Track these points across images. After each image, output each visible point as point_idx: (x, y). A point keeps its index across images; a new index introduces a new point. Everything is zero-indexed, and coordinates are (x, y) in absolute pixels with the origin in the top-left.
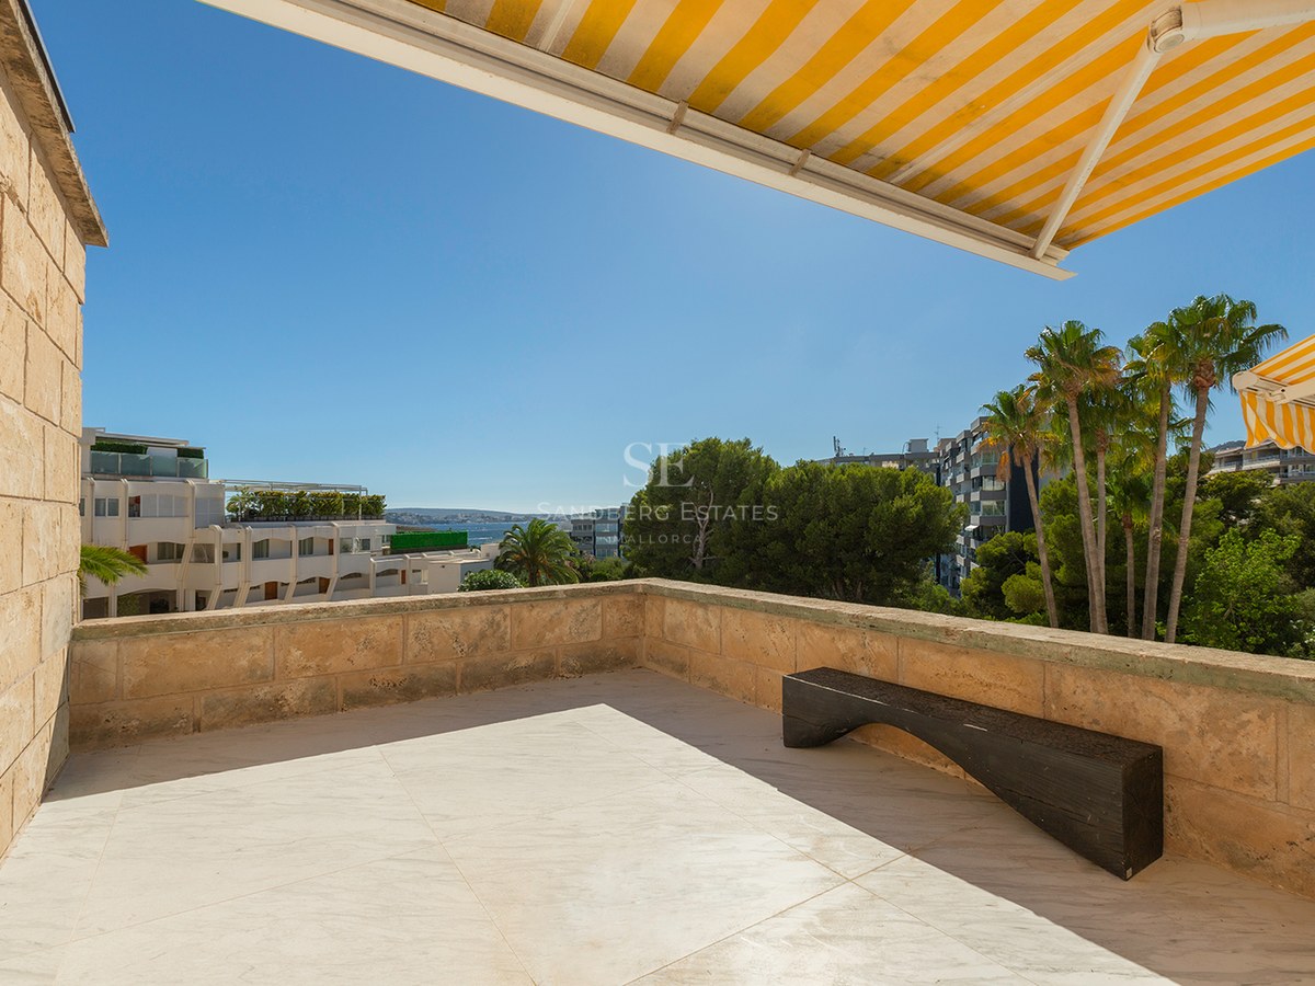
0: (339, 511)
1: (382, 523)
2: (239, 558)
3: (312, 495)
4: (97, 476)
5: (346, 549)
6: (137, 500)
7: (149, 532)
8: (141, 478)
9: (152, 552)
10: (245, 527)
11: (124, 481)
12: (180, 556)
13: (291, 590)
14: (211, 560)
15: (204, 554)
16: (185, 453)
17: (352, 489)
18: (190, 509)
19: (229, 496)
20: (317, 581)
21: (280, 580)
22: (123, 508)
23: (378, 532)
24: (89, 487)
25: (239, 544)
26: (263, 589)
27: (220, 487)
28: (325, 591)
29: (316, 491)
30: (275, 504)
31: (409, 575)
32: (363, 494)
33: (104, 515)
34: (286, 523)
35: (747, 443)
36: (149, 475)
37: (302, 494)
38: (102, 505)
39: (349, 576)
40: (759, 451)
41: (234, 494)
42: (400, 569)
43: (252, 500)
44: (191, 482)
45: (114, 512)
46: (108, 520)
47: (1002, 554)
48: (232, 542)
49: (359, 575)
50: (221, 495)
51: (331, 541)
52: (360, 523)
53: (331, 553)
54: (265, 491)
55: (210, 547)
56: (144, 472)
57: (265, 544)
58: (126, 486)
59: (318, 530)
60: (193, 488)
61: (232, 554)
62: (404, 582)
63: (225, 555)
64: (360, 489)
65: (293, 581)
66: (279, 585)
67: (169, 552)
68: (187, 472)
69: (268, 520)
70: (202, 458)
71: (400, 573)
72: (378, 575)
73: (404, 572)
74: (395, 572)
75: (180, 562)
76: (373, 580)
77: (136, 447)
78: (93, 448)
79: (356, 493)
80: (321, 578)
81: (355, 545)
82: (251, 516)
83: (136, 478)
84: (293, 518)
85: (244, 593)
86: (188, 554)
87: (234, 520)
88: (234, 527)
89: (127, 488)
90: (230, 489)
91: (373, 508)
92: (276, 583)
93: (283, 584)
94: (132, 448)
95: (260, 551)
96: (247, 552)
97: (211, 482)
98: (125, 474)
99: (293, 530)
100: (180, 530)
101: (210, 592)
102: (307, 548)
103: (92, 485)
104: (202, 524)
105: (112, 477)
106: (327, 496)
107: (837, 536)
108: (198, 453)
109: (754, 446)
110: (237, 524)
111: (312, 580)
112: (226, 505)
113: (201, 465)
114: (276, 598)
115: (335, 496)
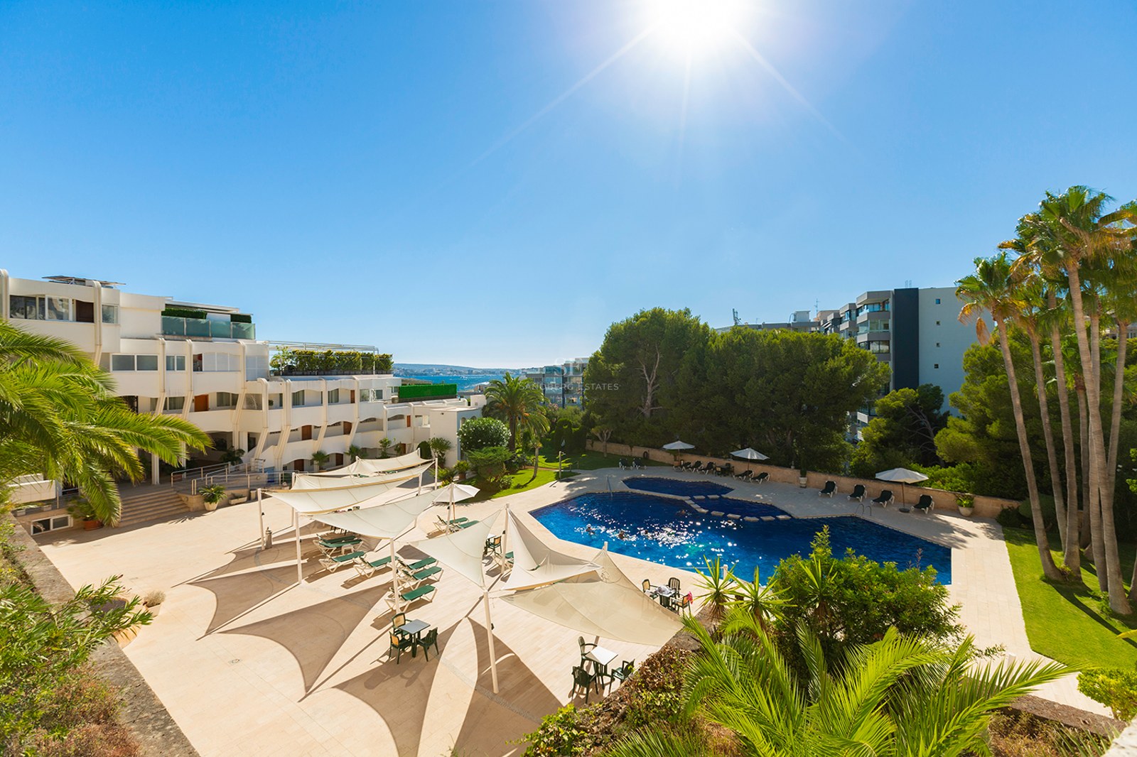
0: (358, 367)
1: (390, 376)
2: (281, 405)
3: (337, 354)
4: (167, 337)
5: (364, 398)
6: (200, 357)
7: (209, 384)
8: (202, 339)
9: (212, 401)
10: (286, 379)
11: (189, 341)
12: (235, 403)
13: (323, 432)
14: (260, 408)
15: (254, 403)
16: (236, 318)
17: (367, 349)
18: (242, 365)
19: (271, 354)
20: (342, 424)
21: (313, 424)
22: (189, 364)
23: (388, 384)
24: (161, 346)
25: (281, 395)
26: (300, 431)
27: (265, 346)
28: (349, 433)
29: (340, 351)
30: (309, 361)
31: (413, 420)
32: (376, 353)
33: (174, 370)
34: (317, 377)
35: (687, 312)
36: (208, 336)
37: (329, 353)
38: (171, 362)
39: (366, 421)
40: (697, 318)
41: (276, 352)
42: (406, 414)
43: (291, 357)
44: (242, 342)
45: (181, 367)
46: (176, 374)
47: (899, 407)
48: (276, 392)
49: (374, 420)
50: (266, 354)
51: (353, 392)
52: (374, 377)
53: (353, 401)
54: (300, 350)
55: (258, 397)
56: (204, 333)
57: (301, 394)
58: (191, 346)
59: (343, 383)
60: (244, 348)
61: (276, 402)
62: (409, 425)
63: (271, 403)
64: (373, 349)
65: (324, 425)
66: (313, 428)
67: (227, 401)
68: (239, 335)
69: (303, 375)
70: (250, 322)
71: (406, 418)
72: (389, 420)
73: (409, 417)
74: (401, 417)
75: (235, 409)
76: (386, 424)
77: (198, 313)
78: (163, 313)
79: (371, 352)
80: (345, 422)
81: (371, 395)
82: (290, 371)
83: (198, 339)
84: (322, 373)
85: (286, 435)
86: (241, 402)
87: (277, 374)
88: (277, 380)
89: (190, 347)
90: (272, 349)
91: (383, 365)
92: (311, 426)
93: (316, 427)
94: (196, 314)
95: (298, 400)
96: (288, 400)
97: (258, 342)
98: (190, 335)
99: (323, 382)
100: (234, 383)
101: (260, 434)
102: (334, 398)
103: (164, 344)
104: (252, 377)
105: (180, 338)
106: (348, 355)
107: (773, 392)
108: (247, 319)
109: (693, 315)
110: (279, 378)
111: (338, 424)
112: (270, 361)
113: (248, 329)
114: (310, 438)
115: (355, 355)
